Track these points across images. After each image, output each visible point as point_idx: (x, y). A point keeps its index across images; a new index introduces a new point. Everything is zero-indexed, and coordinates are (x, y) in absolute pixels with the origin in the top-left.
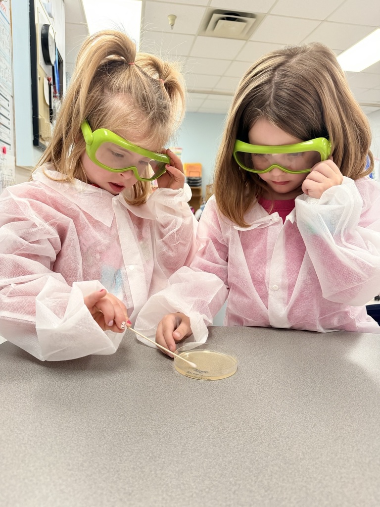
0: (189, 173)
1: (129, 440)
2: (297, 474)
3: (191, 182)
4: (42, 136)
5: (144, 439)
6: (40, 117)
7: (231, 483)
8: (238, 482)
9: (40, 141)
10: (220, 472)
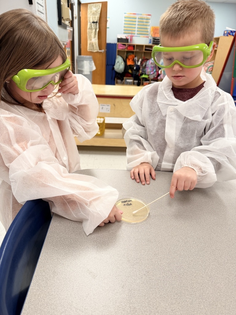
0: (155, 35)
1: (142, 243)
2: (224, 271)
3: (155, 41)
4: (64, 18)
5: (150, 244)
6: (62, 3)
7: (193, 272)
8: (196, 272)
9: (63, 21)
10: (188, 266)
